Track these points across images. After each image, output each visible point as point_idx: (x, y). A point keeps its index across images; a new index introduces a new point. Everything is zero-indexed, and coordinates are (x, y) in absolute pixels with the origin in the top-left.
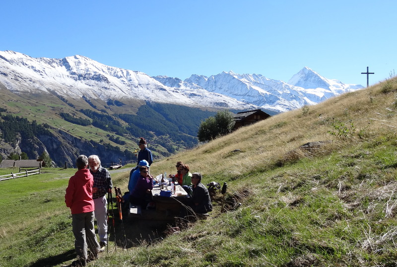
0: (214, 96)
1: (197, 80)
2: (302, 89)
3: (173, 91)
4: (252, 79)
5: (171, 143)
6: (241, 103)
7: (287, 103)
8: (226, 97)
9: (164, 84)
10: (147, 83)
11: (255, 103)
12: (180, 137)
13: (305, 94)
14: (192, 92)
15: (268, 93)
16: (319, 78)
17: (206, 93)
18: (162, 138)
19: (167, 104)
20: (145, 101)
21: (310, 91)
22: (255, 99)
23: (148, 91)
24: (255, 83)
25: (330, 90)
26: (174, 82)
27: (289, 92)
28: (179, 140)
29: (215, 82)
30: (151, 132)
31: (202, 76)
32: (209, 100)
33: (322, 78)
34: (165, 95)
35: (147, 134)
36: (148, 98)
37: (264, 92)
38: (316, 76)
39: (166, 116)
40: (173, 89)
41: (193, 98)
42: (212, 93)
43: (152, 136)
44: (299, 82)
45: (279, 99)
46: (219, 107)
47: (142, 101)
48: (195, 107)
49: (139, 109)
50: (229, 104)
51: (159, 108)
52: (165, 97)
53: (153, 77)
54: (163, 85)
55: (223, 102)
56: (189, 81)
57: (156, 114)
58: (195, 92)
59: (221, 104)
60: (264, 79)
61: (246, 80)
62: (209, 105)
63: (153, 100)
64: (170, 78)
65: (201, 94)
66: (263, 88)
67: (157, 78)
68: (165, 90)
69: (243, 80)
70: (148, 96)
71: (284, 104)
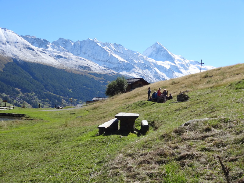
0: (79, 60)
1: (64, 43)
2: (154, 61)
3: (41, 52)
4: (113, 48)
5: (37, 100)
6: (103, 68)
7: (141, 71)
8: (89, 62)
9: (33, 44)
10: (15, 41)
11: (114, 69)
12: (46, 95)
13: (156, 65)
14: (58, 54)
15: (126, 61)
16: (167, 52)
17: (72, 56)
18: (27, 95)
19: (34, 63)
20: (13, 58)
21: (159, 63)
22: (114, 66)
23: (16, 49)
24: (116, 52)
25: (175, 63)
26: (42, 43)
27: (143, 62)
28: (44, 98)
29: (81, 47)
30: (17, 89)
31: (68, 40)
32: (74, 63)
33: (169, 53)
34: (33, 55)
35: (13, 90)
36: (15, 56)
37: (123, 60)
38: (165, 50)
39: (32, 74)
40: (40, 49)
41: (60, 60)
42: (78, 57)
43: (18, 93)
44: (151, 54)
45: (134, 67)
46: (83, 70)
47: (9, 58)
48: (61, 68)
49: (6, 66)
50: (92, 69)
51: (26, 66)
52: (32, 57)
53: (22, 36)
54: (30, 45)
55: (87, 66)
56: (56, 44)
57: (23, 72)
58: (61, 54)
59: (85, 68)
60: (123, 49)
61: (108, 48)
62: (74, 68)
63: (20, 58)
64: (39, 39)
65: (67, 57)
66: (122, 57)
67: (25, 38)
68: (33, 50)
69: (105, 48)
70: (16, 54)
71: (139, 72)
